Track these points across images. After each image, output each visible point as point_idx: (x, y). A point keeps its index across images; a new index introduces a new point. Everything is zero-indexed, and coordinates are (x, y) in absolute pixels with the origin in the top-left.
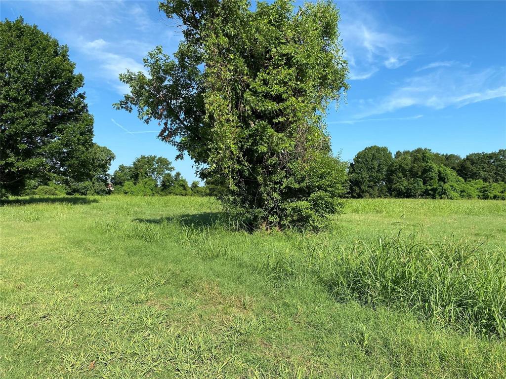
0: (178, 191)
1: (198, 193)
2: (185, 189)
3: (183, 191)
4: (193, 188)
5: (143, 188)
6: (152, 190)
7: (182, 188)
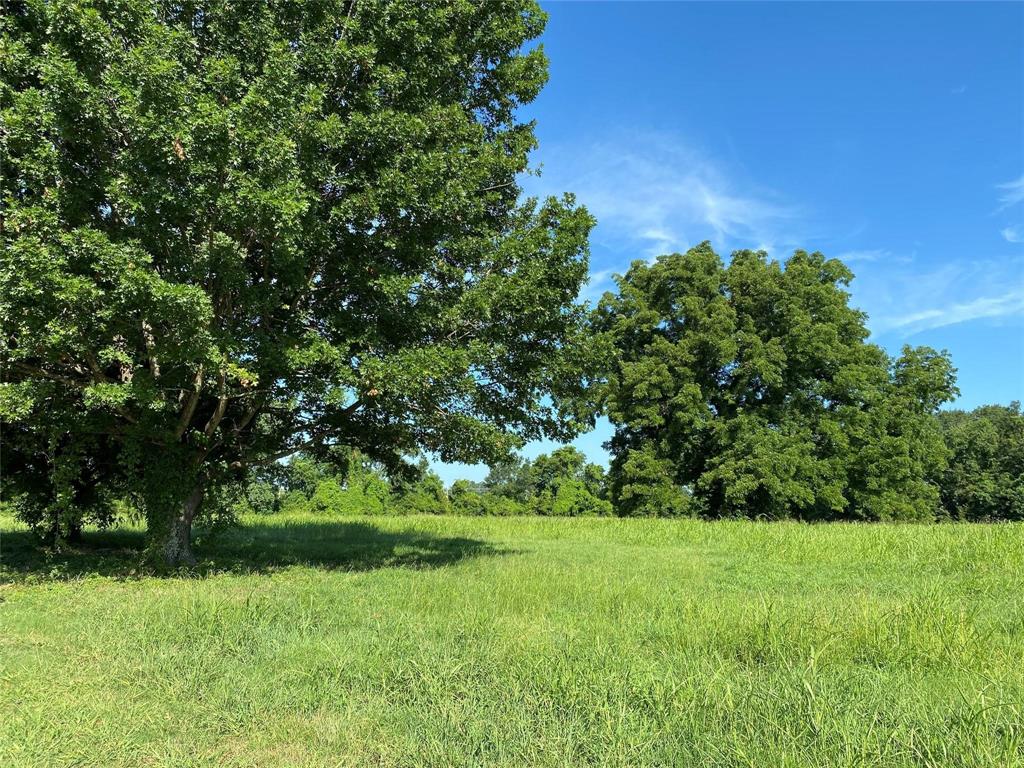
0: (424, 503)
1: (466, 506)
2: (437, 498)
3: (435, 504)
4: (453, 497)
5: (361, 497)
6: (382, 501)
7: (432, 495)
